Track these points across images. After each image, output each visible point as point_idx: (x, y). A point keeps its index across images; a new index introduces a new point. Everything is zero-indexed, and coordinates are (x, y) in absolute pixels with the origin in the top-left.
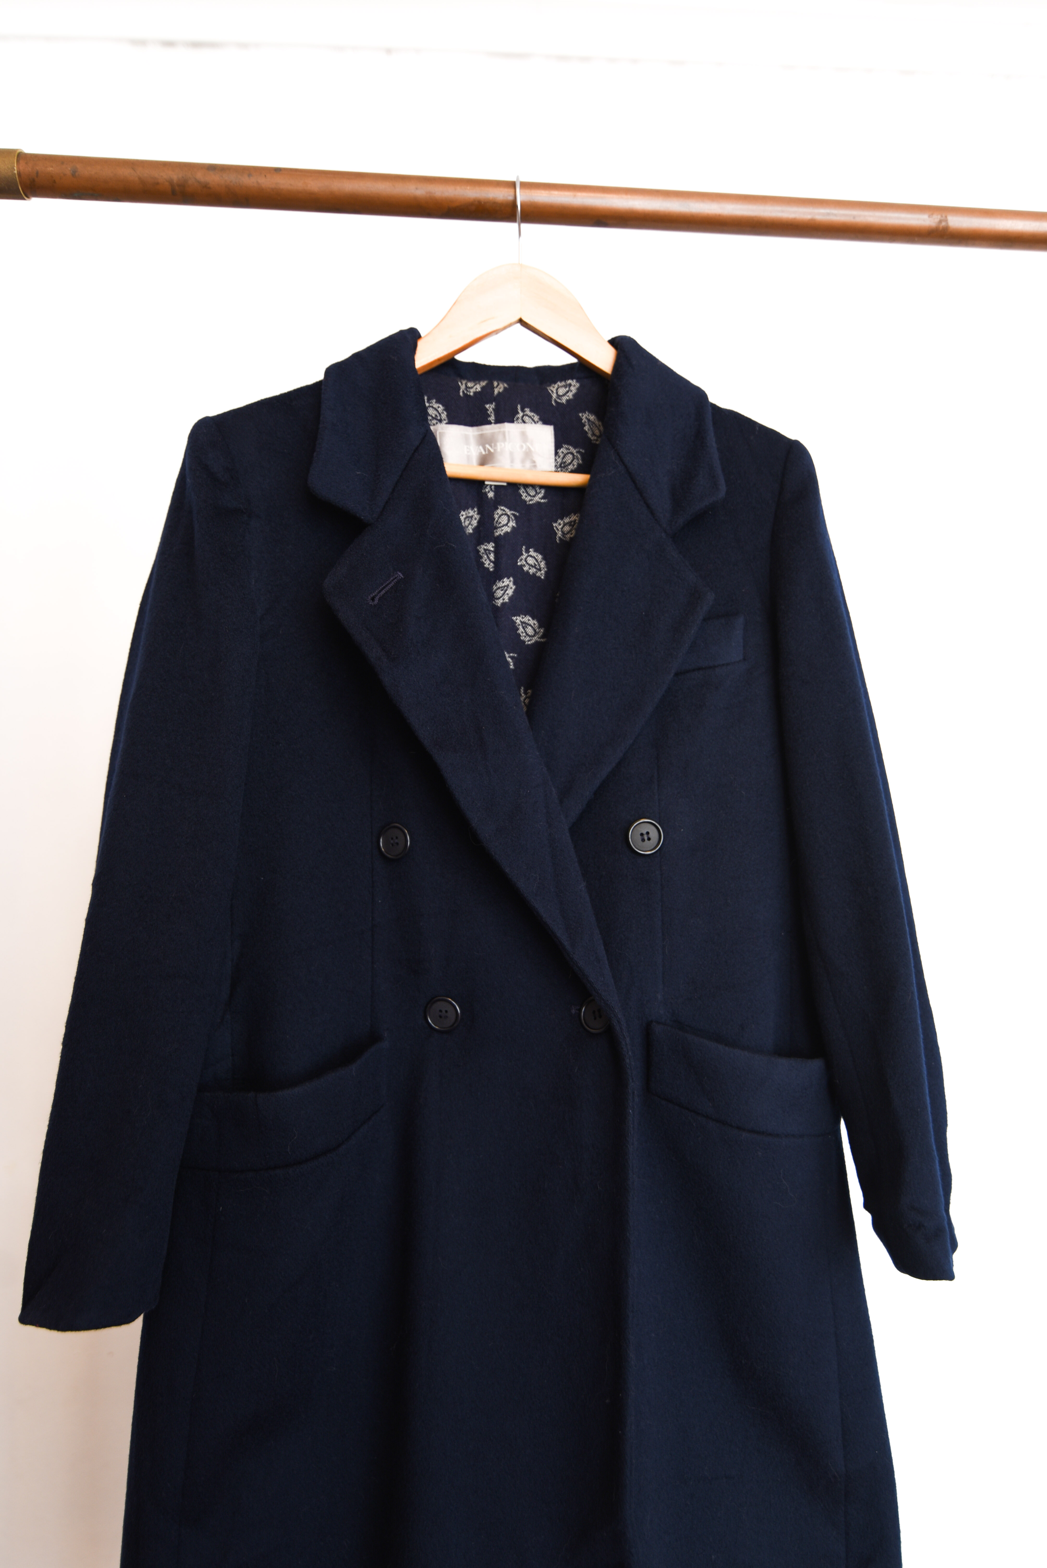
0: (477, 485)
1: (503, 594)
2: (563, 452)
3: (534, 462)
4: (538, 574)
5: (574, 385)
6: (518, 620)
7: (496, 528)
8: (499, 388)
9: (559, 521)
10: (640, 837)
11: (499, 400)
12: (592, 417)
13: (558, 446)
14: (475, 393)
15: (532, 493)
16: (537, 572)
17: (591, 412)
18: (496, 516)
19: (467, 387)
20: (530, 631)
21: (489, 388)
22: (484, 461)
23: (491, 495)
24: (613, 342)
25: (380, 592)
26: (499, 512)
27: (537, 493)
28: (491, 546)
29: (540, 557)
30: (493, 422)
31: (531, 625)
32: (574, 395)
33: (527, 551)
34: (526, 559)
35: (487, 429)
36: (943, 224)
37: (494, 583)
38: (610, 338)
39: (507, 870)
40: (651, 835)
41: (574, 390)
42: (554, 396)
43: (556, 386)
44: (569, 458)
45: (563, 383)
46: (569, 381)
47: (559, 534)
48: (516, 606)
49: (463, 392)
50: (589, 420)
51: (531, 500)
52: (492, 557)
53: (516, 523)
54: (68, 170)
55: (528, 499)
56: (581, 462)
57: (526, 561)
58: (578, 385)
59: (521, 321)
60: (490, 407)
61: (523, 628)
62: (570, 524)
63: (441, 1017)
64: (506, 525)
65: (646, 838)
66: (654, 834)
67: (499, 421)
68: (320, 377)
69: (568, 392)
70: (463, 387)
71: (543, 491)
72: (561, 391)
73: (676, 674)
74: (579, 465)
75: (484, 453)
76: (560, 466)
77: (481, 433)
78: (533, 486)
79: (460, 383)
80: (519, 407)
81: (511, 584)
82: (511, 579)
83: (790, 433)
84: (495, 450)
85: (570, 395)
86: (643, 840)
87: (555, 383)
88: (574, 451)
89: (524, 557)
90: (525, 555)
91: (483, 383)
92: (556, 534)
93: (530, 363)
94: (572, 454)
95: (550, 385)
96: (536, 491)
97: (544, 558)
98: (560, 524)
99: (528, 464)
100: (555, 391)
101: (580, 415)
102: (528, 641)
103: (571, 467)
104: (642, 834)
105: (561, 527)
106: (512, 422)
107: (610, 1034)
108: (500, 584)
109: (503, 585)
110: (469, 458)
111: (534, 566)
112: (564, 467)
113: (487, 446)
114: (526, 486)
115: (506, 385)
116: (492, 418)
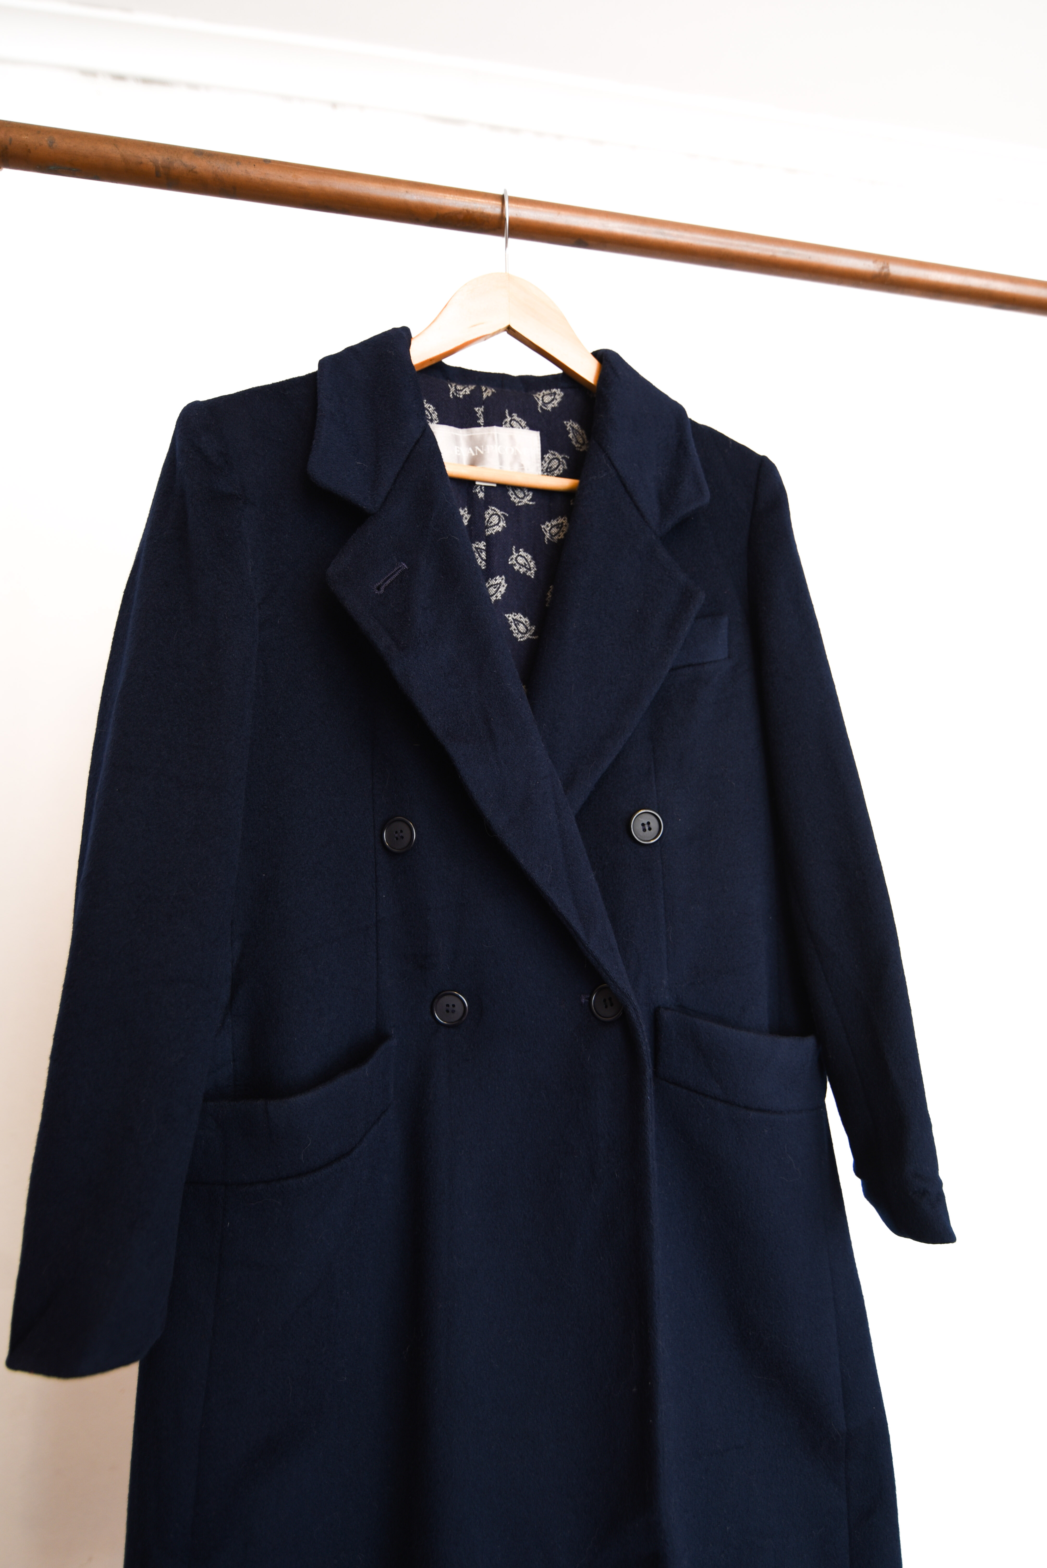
0: (468, 484)
1: (496, 592)
2: (548, 458)
3: (522, 465)
4: (528, 573)
5: (559, 394)
6: (510, 617)
7: (487, 527)
8: (488, 393)
9: (547, 523)
10: (641, 827)
11: (487, 403)
12: (576, 426)
13: (544, 452)
14: (464, 396)
15: (521, 495)
16: (526, 571)
17: (575, 420)
18: (487, 516)
19: (456, 390)
20: (522, 628)
21: (476, 393)
22: (474, 462)
23: (481, 495)
24: (596, 354)
25: (385, 581)
26: (490, 511)
27: (525, 496)
28: (482, 545)
29: (529, 557)
30: (482, 424)
31: (522, 623)
32: (559, 404)
33: (517, 551)
34: (516, 558)
35: (476, 431)
36: (885, 271)
37: (487, 580)
38: (592, 352)
39: (522, 861)
40: (652, 825)
41: (559, 398)
42: (540, 403)
43: (542, 394)
44: (555, 463)
45: (548, 392)
46: (554, 390)
47: (548, 535)
48: (509, 603)
49: (453, 394)
50: (573, 428)
51: (519, 502)
52: (484, 555)
53: (507, 523)
54: (44, 141)
55: (517, 500)
56: (566, 467)
57: (516, 560)
58: (562, 394)
59: (510, 330)
60: (479, 410)
61: (515, 625)
62: (557, 526)
63: (448, 1011)
64: (498, 524)
65: (647, 828)
66: (654, 824)
67: (487, 424)
68: (315, 368)
69: (553, 400)
70: (452, 390)
71: (531, 494)
72: (547, 399)
73: (672, 670)
74: (564, 470)
75: (473, 454)
76: (547, 471)
77: (470, 435)
78: (521, 488)
79: (449, 386)
80: (507, 411)
81: (503, 582)
82: (503, 577)
83: (759, 449)
84: (484, 452)
85: (555, 403)
86: (644, 830)
87: (540, 391)
88: (560, 457)
89: (514, 557)
90: (515, 555)
91: (473, 387)
92: (544, 535)
93: (515, 372)
94: (558, 459)
95: (536, 393)
96: (524, 493)
97: (534, 558)
98: (548, 526)
99: (516, 468)
100: (541, 399)
101: (565, 422)
102: (521, 638)
103: (556, 472)
104: (643, 825)
105: (549, 529)
106: (501, 425)
107: (625, 1021)
108: (493, 582)
109: (496, 583)
110: (459, 458)
111: (525, 566)
112: (550, 472)
113: (477, 448)
114: (515, 488)
115: (494, 391)
116: (481, 421)
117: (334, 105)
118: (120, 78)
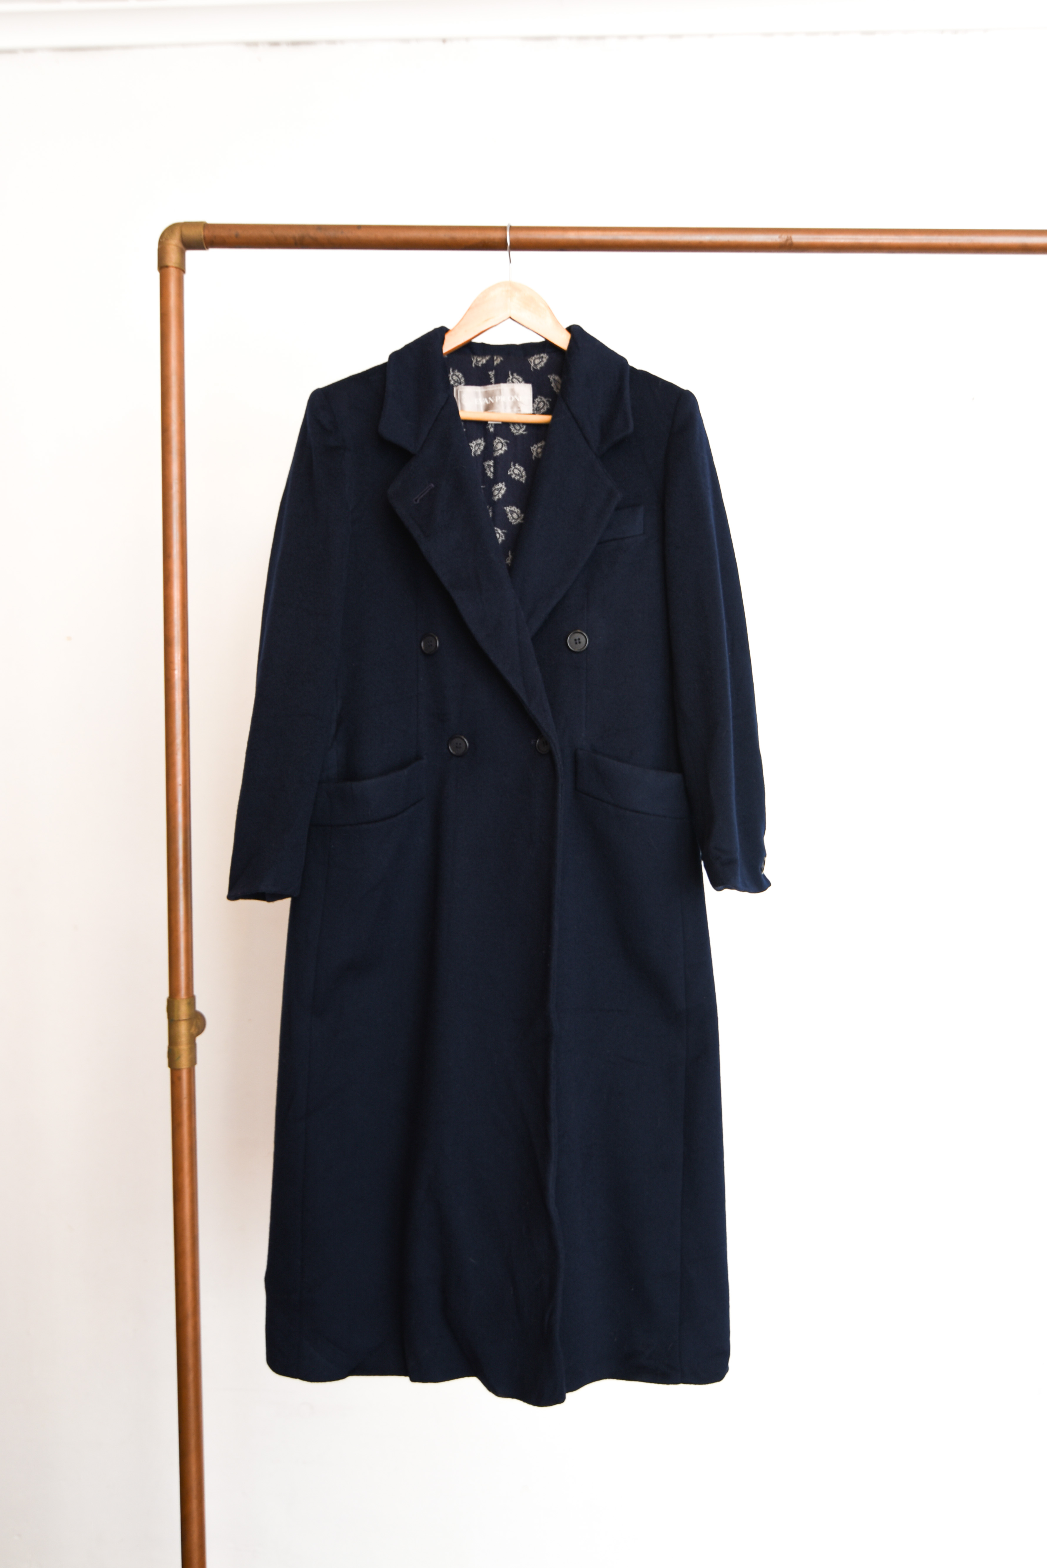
0: (484, 424)
1: (499, 493)
2: (538, 401)
3: (519, 408)
4: (521, 480)
5: (545, 357)
6: (508, 509)
7: (495, 451)
8: (498, 360)
9: (535, 445)
10: (574, 642)
11: (497, 369)
12: (557, 378)
13: (535, 397)
14: (483, 365)
15: (518, 428)
16: (520, 479)
17: (556, 374)
18: (495, 444)
19: (477, 361)
20: (515, 516)
21: (491, 361)
22: (488, 408)
23: (492, 430)
24: (570, 329)
25: (420, 496)
26: (497, 441)
27: (521, 428)
28: (491, 463)
29: (522, 469)
30: (493, 383)
31: (515, 512)
32: (545, 364)
33: (514, 465)
34: (513, 470)
35: (490, 388)
36: (789, 241)
37: (493, 486)
38: (568, 325)
39: (492, 658)
40: (581, 640)
41: (545, 360)
42: (532, 365)
43: (534, 358)
44: (541, 405)
45: (538, 356)
46: (542, 355)
47: (535, 454)
48: (507, 500)
49: (475, 364)
50: (554, 380)
51: (517, 432)
52: (492, 469)
53: (508, 448)
55: (515, 431)
56: (549, 407)
57: (513, 471)
58: (547, 357)
59: (510, 318)
60: (492, 374)
61: (511, 514)
62: (541, 447)
63: (457, 747)
64: (501, 449)
65: (578, 641)
66: (583, 640)
67: (498, 382)
68: (385, 360)
69: (541, 362)
70: (474, 361)
71: (525, 427)
72: (537, 361)
73: (600, 543)
74: (548, 409)
75: (487, 403)
76: (536, 410)
77: (485, 390)
78: (519, 424)
79: (472, 359)
80: (510, 373)
81: (504, 487)
82: (504, 483)
83: (683, 385)
84: (495, 401)
85: (543, 364)
86: (576, 643)
87: (533, 355)
88: (545, 400)
89: (512, 469)
90: (513, 467)
91: (488, 358)
92: (532, 454)
93: (518, 342)
94: (544, 402)
95: (530, 358)
96: (520, 427)
97: (525, 469)
98: (535, 448)
99: (515, 410)
100: (533, 362)
101: (549, 376)
102: (514, 522)
103: (542, 411)
104: (575, 640)
105: (536, 449)
106: (505, 382)
107: (550, 754)
108: (497, 487)
109: (498, 487)
110: (478, 406)
111: (519, 475)
112: (539, 410)
113: (490, 399)
114: (514, 424)
115: (502, 359)
116: (493, 380)
117: (444, 41)
118: (275, 44)
